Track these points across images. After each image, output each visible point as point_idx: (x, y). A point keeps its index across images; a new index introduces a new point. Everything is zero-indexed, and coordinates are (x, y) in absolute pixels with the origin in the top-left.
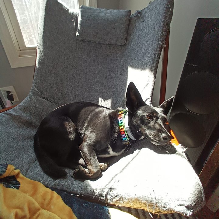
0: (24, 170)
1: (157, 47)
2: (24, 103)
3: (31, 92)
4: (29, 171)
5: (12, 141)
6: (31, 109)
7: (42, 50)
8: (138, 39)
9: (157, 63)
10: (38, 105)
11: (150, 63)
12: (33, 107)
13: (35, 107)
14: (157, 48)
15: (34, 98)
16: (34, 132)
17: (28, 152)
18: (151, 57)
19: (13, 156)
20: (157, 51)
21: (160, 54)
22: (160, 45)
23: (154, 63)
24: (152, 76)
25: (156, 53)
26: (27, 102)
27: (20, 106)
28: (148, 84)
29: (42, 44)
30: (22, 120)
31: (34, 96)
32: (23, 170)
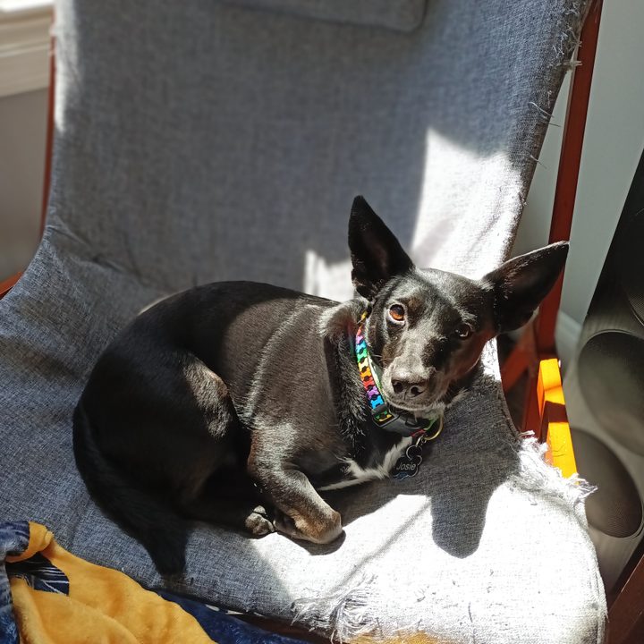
0: (64, 531)
1: (545, 66)
2: (28, 285)
3: (48, 238)
4: (77, 535)
5: (10, 434)
6: (53, 310)
7: (74, 58)
8: (473, 14)
9: (540, 138)
10: (77, 292)
11: (509, 133)
12: (62, 301)
13: (67, 298)
14: (544, 73)
15: (59, 264)
16: (72, 396)
17: (64, 468)
18: (516, 105)
19: (22, 484)
20: (541, 85)
21: (554, 97)
22: (556, 61)
23: (525, 135)
24: (515, 189)
25: (537, 95)
26: (39, 283)
27: (16, 298)
28: (494, 220)
29: (73, 32)
30: (30, 354)
31: (61, 254)
32: (60, 532)
